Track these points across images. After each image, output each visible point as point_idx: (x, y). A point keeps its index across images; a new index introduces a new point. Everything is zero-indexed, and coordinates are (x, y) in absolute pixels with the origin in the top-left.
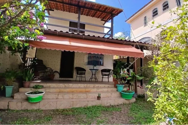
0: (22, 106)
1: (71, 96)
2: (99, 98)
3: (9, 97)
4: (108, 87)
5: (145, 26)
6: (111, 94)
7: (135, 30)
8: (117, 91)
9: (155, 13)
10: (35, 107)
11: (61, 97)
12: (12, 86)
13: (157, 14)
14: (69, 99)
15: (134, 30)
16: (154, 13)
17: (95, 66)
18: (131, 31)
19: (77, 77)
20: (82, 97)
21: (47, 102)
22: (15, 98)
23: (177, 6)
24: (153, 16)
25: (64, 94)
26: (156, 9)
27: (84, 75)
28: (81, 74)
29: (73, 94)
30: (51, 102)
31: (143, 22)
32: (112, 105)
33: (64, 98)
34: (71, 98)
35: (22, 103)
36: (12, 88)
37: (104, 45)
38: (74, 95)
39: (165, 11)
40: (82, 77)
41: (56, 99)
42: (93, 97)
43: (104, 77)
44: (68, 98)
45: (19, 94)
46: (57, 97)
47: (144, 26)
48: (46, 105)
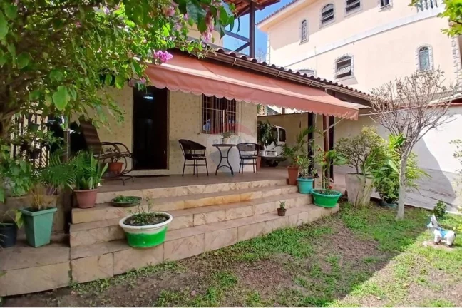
0: (115, 265)
1: (221, 215)
2: (281, 211)
3: (47, 245)
4: (276, 184)
5: (302, 42)
6: (296, 200)
7: (278, 50)
8: (299, 191)
9: (328, 15)
10: (153, 259)
11: (201, 221)
12: (49, 208)
13: (332, 17)
14: (219, 222)
15: (275, 49)
16: (324, 14)
17: (227, 135)
18: (268, 52)
19: (185, 165)
20: (244, 215)
21: (182, 240)
22: (72, 243)
23: (380, 4)
24: (323, 21)
25: (206, 213)
26: (330, 6)
27: (202, 159)
28: (197, 157)
29: (225, 211)
30: (192, 238)
31: (298, 31)
32: (306, 222)
33: (208, 222)
34: (223, 219)
35: (115, 254)
36: (51, 217)
37: (285, 88)
38: (228, 212)
39: (350, 13)
40: (197, 165)
41: (190, 227)
42: (265, 212)
43: (246, 161)
44: (216, 220)
45: (88, 230)
46: (192, 221)
47: (299, 42)
48: (181, 246)
